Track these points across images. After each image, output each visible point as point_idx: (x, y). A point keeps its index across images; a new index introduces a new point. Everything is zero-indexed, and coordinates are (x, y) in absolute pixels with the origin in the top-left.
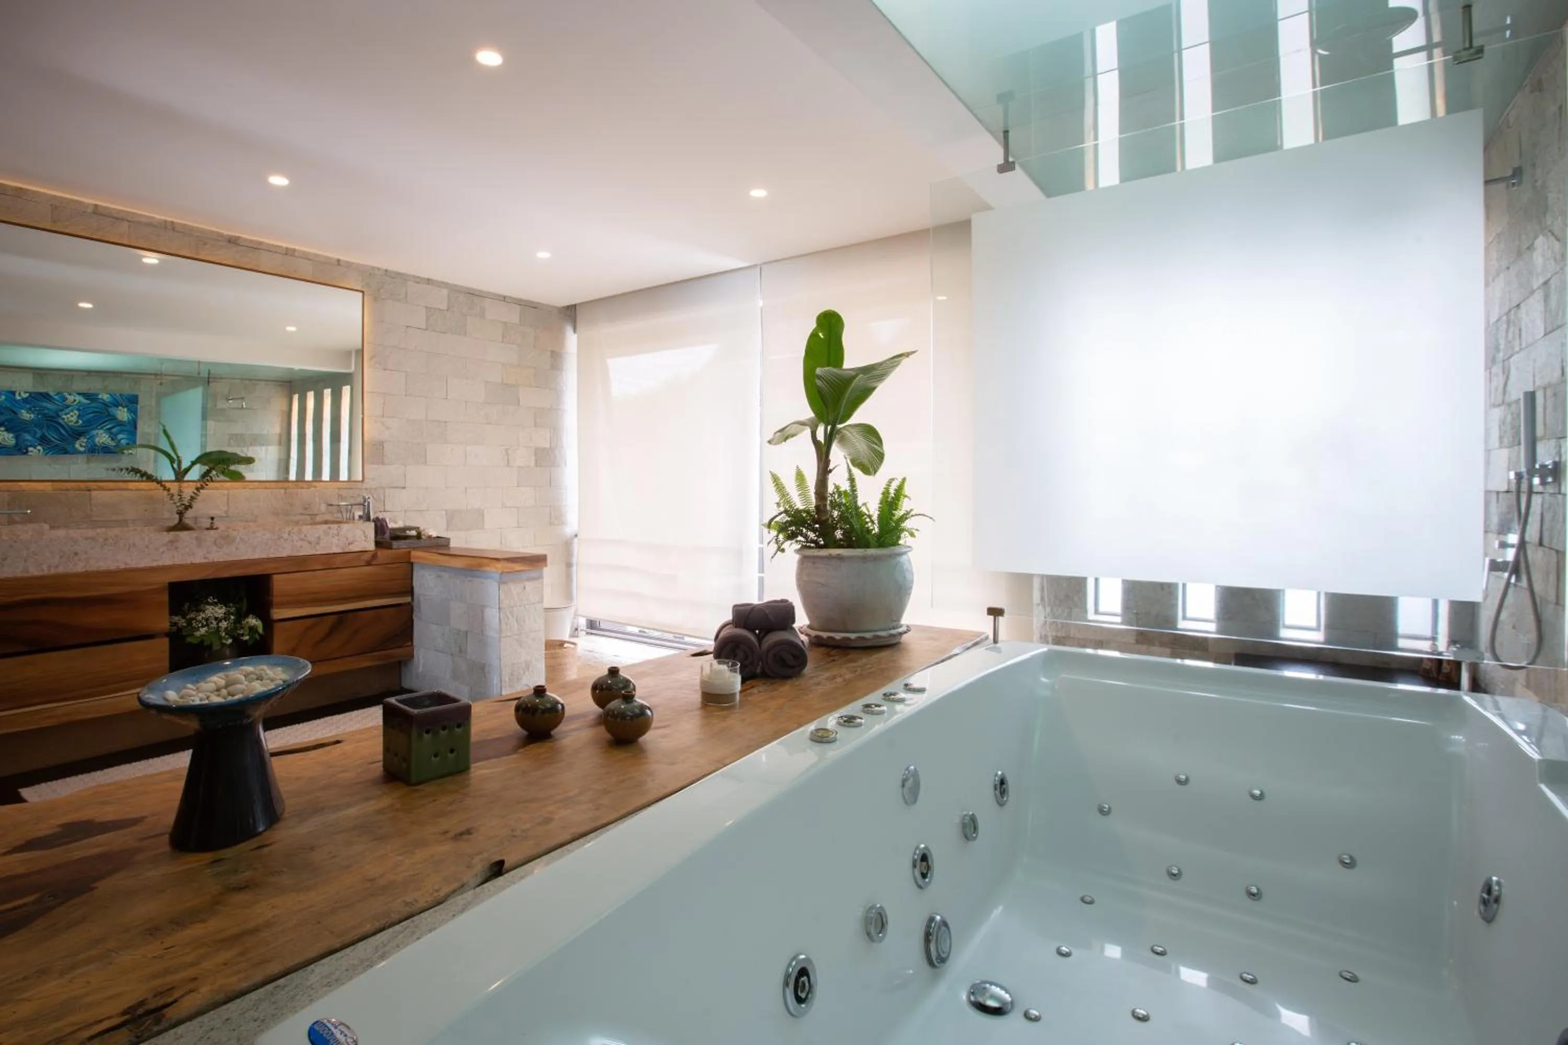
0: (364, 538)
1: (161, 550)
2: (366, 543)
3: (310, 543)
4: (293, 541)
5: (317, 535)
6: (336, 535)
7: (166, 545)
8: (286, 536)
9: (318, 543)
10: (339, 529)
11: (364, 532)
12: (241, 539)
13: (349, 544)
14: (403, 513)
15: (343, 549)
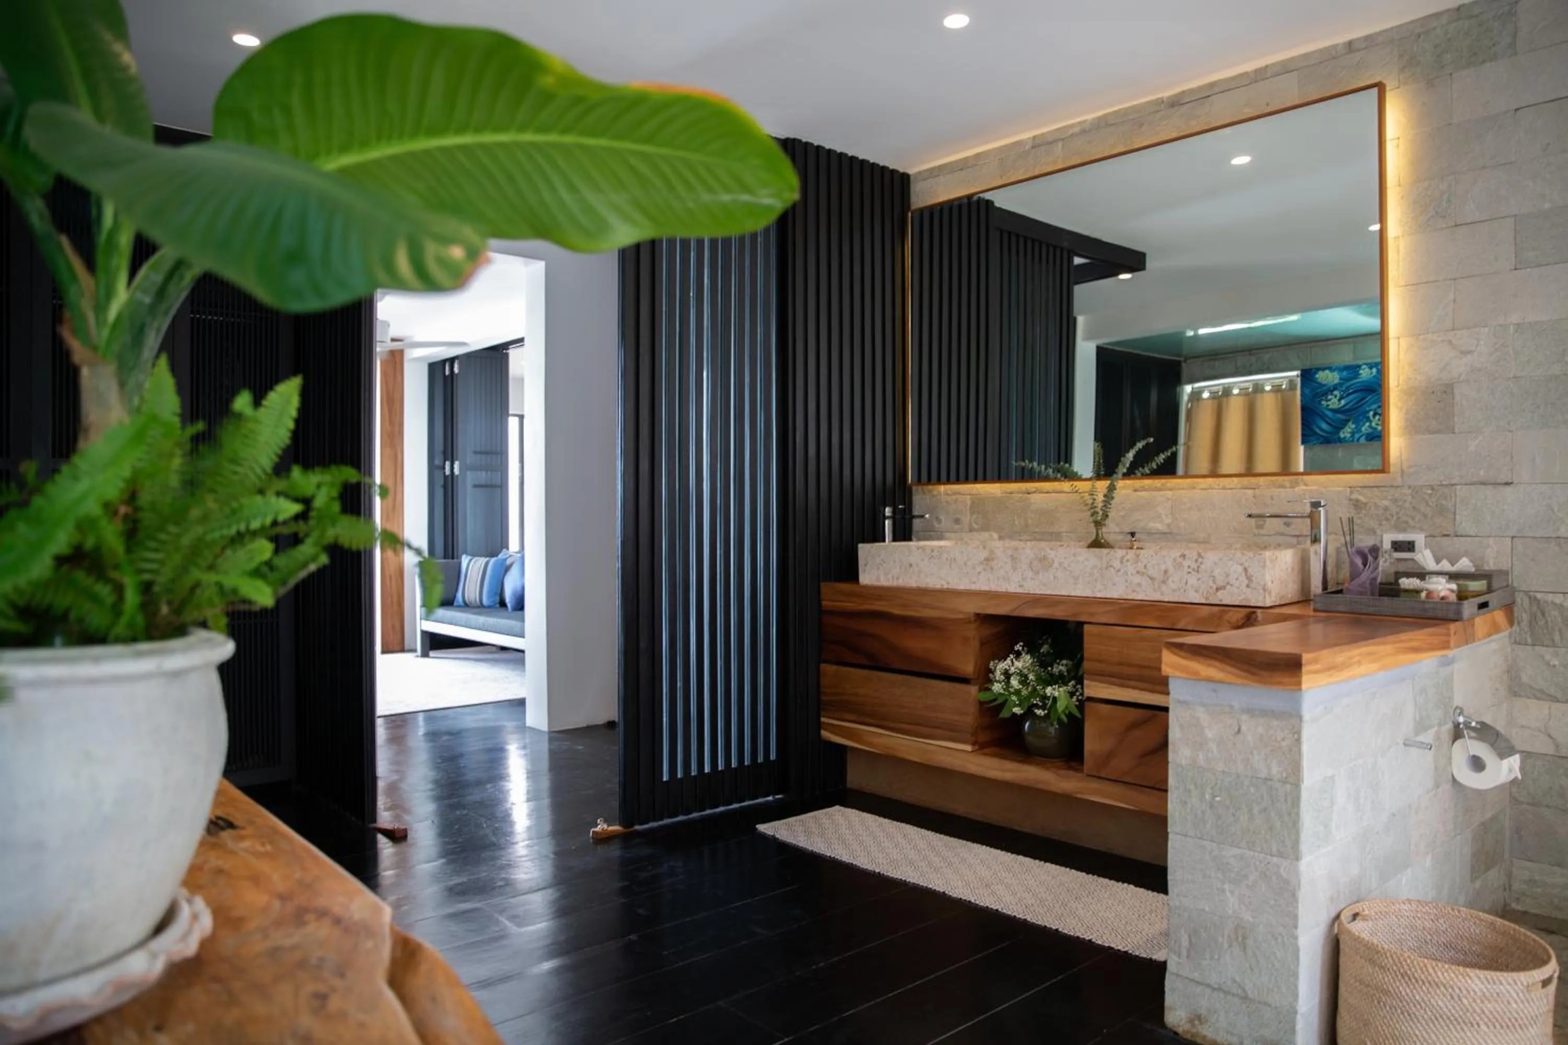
0: (1246, 582)
1: (978, 570)
2: (1249, 590)
3: (1152, 579)
4: (1127, 574)
5: (1163, 567)
6: (1194, 570)
7: (981, 563)
8: (1117, 564)
9: (1164, 582)
10: (1200, 560)
11: (1246, 570)
12: (1060, 564)
13: (1217, 589)
14: (1509, 540)
15: (1207, 598)
